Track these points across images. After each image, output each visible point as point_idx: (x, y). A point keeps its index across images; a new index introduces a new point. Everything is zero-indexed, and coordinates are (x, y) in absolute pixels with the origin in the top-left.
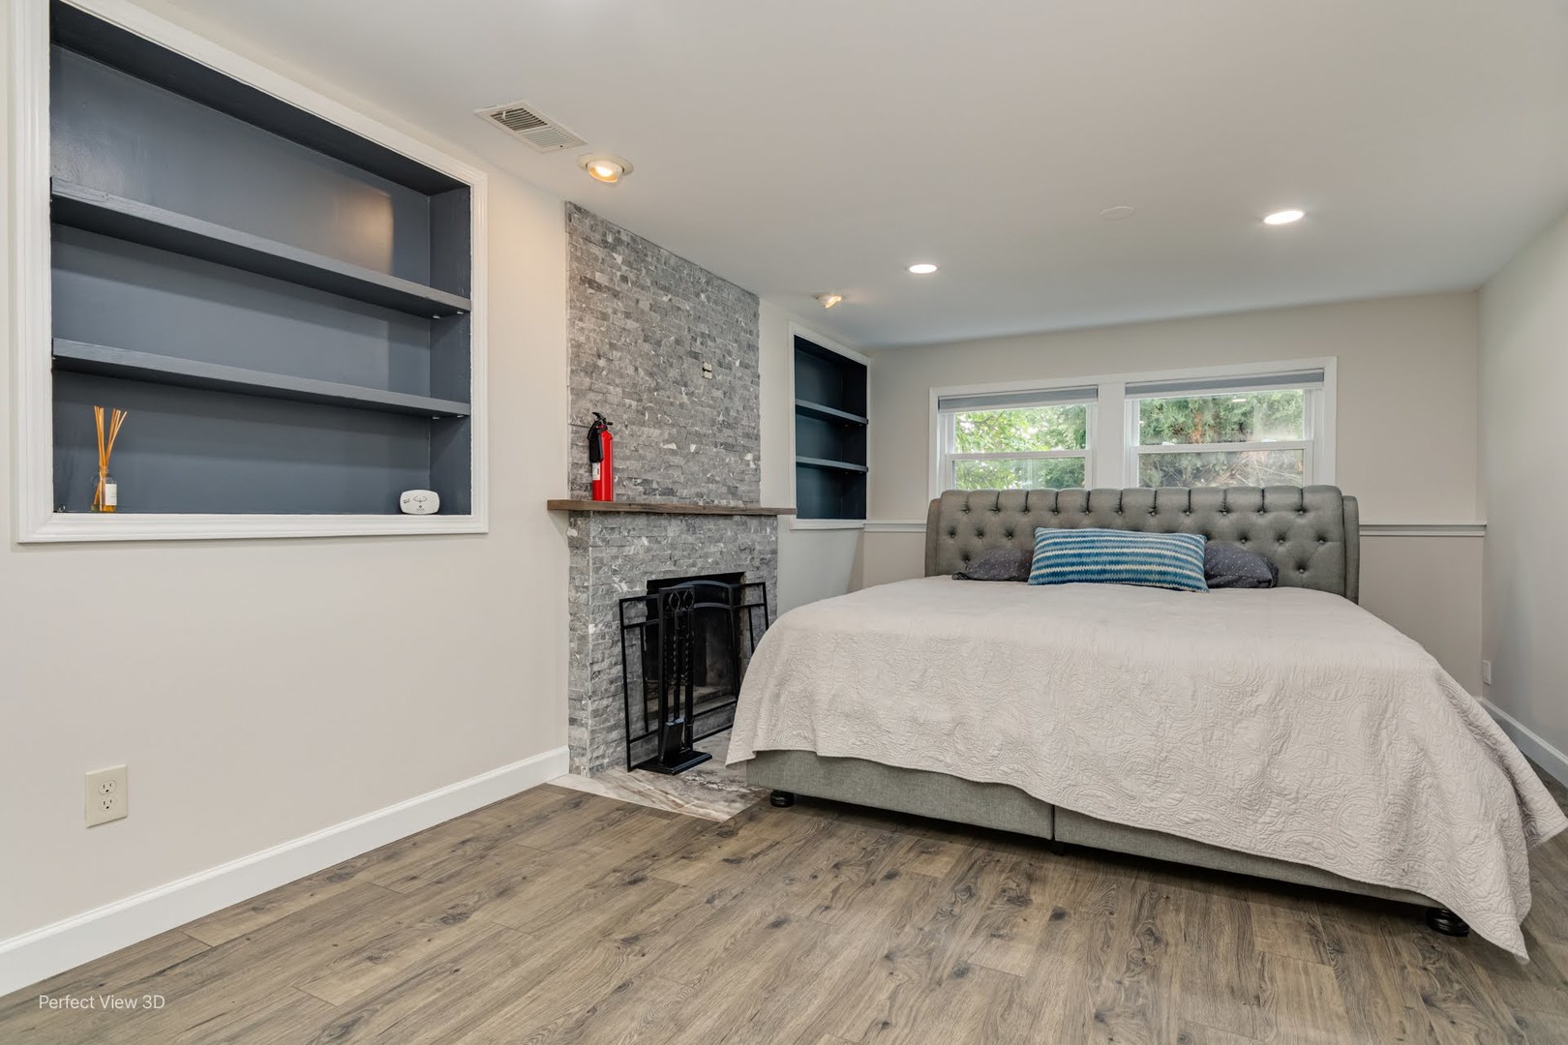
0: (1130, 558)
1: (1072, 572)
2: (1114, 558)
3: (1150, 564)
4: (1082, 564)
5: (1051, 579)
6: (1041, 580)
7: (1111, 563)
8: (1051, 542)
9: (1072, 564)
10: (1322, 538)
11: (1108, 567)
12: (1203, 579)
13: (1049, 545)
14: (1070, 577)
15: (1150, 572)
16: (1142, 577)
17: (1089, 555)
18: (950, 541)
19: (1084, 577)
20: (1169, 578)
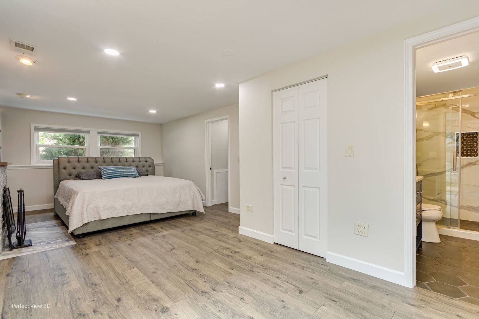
0: (125, 172)
1: (113, 176)
2: (122, 172)
3: (129, 173)
4: (116, 174)
5: (109, 178)
6: (106, 178)
7: (122, 173)
8: (106, 169)
9: (113, 174)
10: (150, 167)
11: (121, 174)
12: (138, 174)
13: (106, 170)
14: (113, 177)
15: (130, 174)
16: (128, 175)
17: (117, 172)
18: (64, 171)
19: (116, 177)
20: (133, 175)
